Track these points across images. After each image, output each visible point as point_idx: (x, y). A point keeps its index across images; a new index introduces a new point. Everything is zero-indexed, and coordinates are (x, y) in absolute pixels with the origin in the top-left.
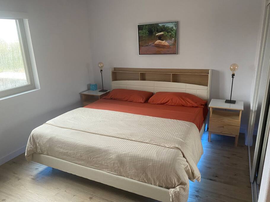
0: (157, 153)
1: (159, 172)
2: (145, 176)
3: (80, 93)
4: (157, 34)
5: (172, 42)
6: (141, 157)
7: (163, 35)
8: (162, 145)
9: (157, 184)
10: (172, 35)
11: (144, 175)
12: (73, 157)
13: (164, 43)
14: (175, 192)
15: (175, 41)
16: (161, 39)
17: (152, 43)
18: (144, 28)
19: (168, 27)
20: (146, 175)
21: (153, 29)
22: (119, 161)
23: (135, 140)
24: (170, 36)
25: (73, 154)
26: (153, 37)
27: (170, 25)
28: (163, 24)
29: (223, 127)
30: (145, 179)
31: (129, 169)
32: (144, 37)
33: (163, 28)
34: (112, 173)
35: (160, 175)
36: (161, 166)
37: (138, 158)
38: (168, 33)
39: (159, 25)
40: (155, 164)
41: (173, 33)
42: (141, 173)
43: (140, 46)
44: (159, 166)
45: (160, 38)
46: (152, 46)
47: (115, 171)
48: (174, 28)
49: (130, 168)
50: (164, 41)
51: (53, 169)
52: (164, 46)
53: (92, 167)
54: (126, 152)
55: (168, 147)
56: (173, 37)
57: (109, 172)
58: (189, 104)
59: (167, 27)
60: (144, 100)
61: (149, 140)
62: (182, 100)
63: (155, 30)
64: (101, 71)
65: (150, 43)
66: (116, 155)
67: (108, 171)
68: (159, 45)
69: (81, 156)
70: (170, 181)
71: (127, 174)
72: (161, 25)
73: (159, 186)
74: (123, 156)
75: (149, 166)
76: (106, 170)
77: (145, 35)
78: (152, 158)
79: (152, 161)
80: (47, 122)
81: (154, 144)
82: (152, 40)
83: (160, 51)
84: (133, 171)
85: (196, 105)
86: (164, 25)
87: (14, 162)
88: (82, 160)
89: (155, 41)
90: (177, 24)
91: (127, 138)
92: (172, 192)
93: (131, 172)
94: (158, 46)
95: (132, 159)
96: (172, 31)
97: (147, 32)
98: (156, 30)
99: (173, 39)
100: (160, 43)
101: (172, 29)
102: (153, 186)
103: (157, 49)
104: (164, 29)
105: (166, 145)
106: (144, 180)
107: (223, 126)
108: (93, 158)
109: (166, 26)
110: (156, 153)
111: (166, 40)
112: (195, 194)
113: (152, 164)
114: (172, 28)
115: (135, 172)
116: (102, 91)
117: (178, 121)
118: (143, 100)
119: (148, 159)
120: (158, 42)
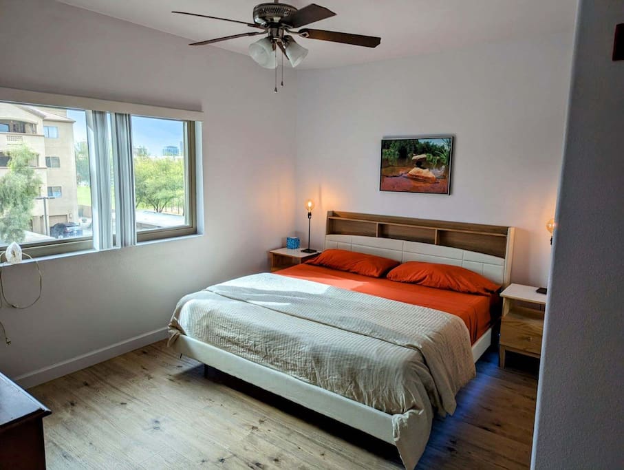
0: (378, 350)
1: (378, 382)
2: (354, 388)
3: (267, 252)
4: (414, 158)
5: (440, 172)
6: (351, 353)
7: (425, 159)
8: (390, 340)
9: (374, 404)
10: (442, 161)
11: (353, 385)
12: (243, 347)
13: (426, 173)
14: (402, 420)
15: (447, 170)
16: (422, 166)
17: (404, 172)
18: (391, 145)
19: (436, 146)
20: (357, 387)
21: (408, 149)
22: (314, 357)
23: (347, 329)
24: (438, 161)
25: (243, 342)
26: (407, 161)
27: (439, 143)
28: (426, 141)
29: (528, 339)
30: (354, 394)
31: (329, 372)
32: (391, 161)
33: (425, 147)
34: (301, 378)
35: (379, 387)
36: (381, 371)
37: (346, 355)
38: (434, 155)
39: (420, 141)
40: (372, 368)
41: (443, 156)
42: (348, 381)
43: (383, 176)
44: (379, 370)
45: (419, 164)
46: (404, 177)
47: (307, 376)
48: (446, 148)
49: (331, 371)
50: (427, 170)
51: (206, 367)
52: (425, 180)
53: (271, 366)
54: (327, 344)
55: (399, 344)
56: (443, 164)
57: (298, 377)
58: (462, 287)
59: (432, 146)
60: (379, 272)
61: (371, 331)
62: (450, 278)
63: (411, 150)
64: (310, 214)
65: (401, 173)
66: (310, 346)
67: (295, 376)
68: (416, 176)
69: (255, 346)
70: (396, 400)
71: (326, 383)
72: (422, 142)
73: (377, 408)
74: (322, 349)
75: (363, 370)
76: (293, 372)
77: (392, 158)
78: (368, 357)
79: (368, 361)
80: (209, 288)
81: (377, 337)
82: (404, 166)
83: (418, 186)
84: (336, 377)
85: (475, 290)
86: (428, 142)
87: (144, 353)
88: (257, 352)
89: (409, 169)
90: (452, 140)
91: (333, 325)
92: (396, 419)
93: (332, 379)
94: (415, 178)
95: (335, 356)
96: (442, 153)
97: (397, 152)
98: (413, 149)
99: (443, 167)
100: (419, 172)
101: (441, 150)
102: (366, 407)
103: (413, 183)
104: (427, 149)
105: (397, 341)
106: (352, 394)
107: (528, 336)
108: (274, 351)
109: (431, 144)
110: (376, 349)
111: (430, 168)
112: (447, 446)
113: (368, 366)
114: (443, 147)
115: (338, 379)
116: (308, 251)
117: (432, 310)
118: (377, 271)
119: (362, 358)
120: (415, 171)
